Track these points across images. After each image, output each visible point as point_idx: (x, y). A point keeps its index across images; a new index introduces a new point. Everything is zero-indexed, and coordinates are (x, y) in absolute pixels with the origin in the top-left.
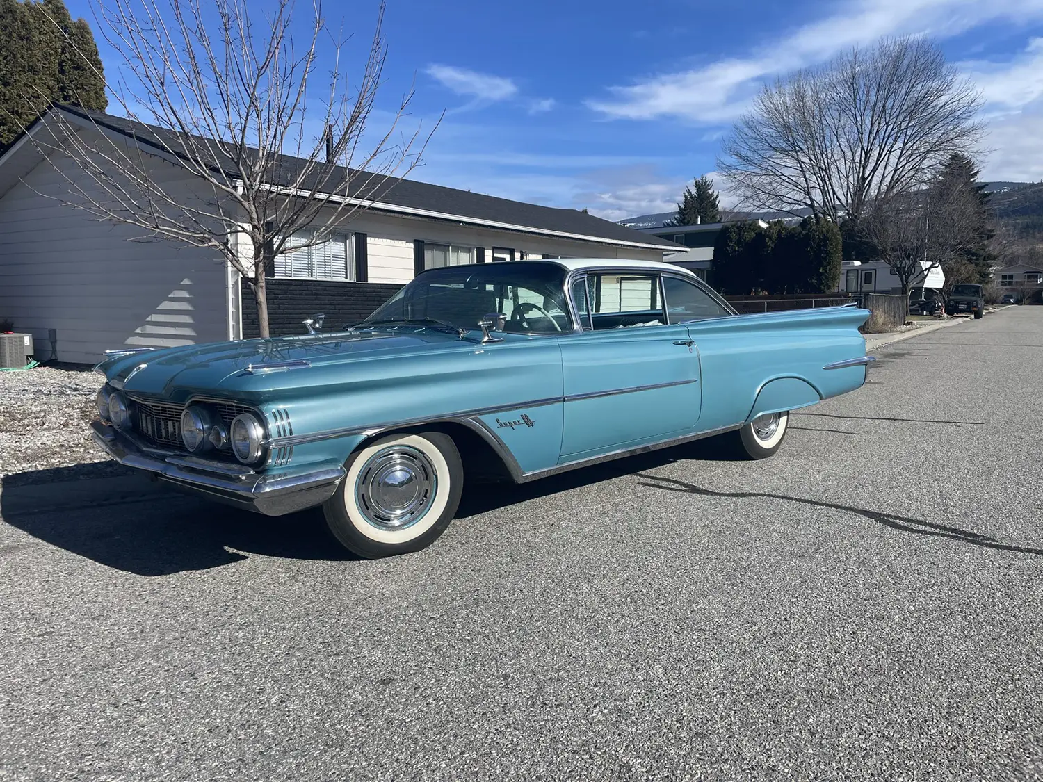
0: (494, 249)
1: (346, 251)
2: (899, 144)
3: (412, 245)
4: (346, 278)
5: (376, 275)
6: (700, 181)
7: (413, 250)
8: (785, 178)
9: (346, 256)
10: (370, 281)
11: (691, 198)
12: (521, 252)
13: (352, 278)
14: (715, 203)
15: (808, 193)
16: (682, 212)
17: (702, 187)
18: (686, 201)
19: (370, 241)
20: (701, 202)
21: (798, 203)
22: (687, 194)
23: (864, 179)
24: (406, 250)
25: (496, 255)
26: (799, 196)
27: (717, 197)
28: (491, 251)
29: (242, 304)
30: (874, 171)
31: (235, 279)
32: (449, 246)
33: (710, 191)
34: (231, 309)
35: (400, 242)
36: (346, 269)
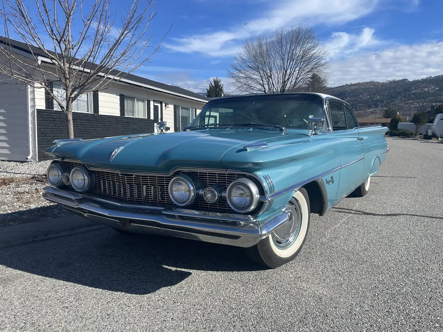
0: (154, 101)
1: (88, 98)
2: (298, 69)
3: (119, 97)
4: (88, 112)
5: (103, 111)
6: (216, 79)
7: (119, 99)
8: (254, 79)
9: (88, 101)
10: (100, 114)
11: (212, 86)
12: (165, 103)
13: (91, 112)
14: (222, 89)
15: (263, 86)
16: (209, 92)
17: (216, 82)
18: (210, 88)
19: (100, 94)
20: (216, 89)
21: (260, 90)
22: (210, 85)
23: (285, 82)
24: (115, 99)
25: (155, 104)
26: (259, 87)
27: (222, 87)
28: (153, 102)
29: (37, 123)
30: (288, 79)
31: (33, 110)
32: (135, 98)
33: (220, 84)
34: (30, 126)
35: (114, 95)
36: (88, 107)
